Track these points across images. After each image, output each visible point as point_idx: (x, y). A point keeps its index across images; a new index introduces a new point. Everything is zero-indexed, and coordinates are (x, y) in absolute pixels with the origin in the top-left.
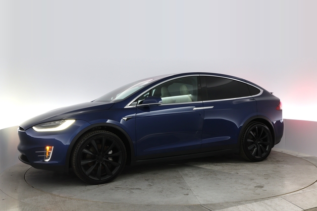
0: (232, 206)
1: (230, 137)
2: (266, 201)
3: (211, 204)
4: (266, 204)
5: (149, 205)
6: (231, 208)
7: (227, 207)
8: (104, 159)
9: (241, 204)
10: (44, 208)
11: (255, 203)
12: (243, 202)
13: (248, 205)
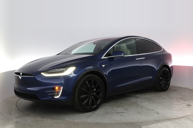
0: (154, 123)
1: (152, 77)
2: (176, 120)
3: (140, 122)
4: (176, 122)
5: (99, 123)
6: (153, 125)
7: (150, 124)
8: (92, 94)
9: (160, 122)
10: (29, 125)
11: (169, 122)
12: (161, 121)
13: (164, 123)
